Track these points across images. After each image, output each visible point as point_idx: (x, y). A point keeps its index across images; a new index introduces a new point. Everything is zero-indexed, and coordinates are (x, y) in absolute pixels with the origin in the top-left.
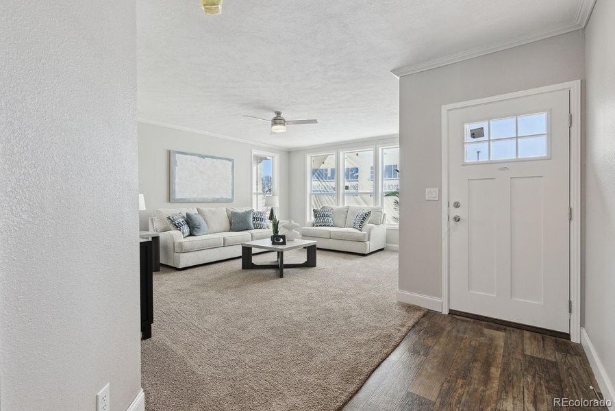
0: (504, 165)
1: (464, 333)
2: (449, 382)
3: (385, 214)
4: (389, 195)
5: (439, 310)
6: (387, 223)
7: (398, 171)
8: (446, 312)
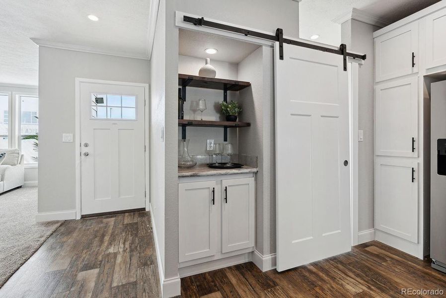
0: (115, 122)
1: (91, 226)
2: (77, 255)
3: (22, 156)
4: (27, 138)
5: (73, 218)
6: (25, 162)
7: (37, 118)
8: (79, 218)
